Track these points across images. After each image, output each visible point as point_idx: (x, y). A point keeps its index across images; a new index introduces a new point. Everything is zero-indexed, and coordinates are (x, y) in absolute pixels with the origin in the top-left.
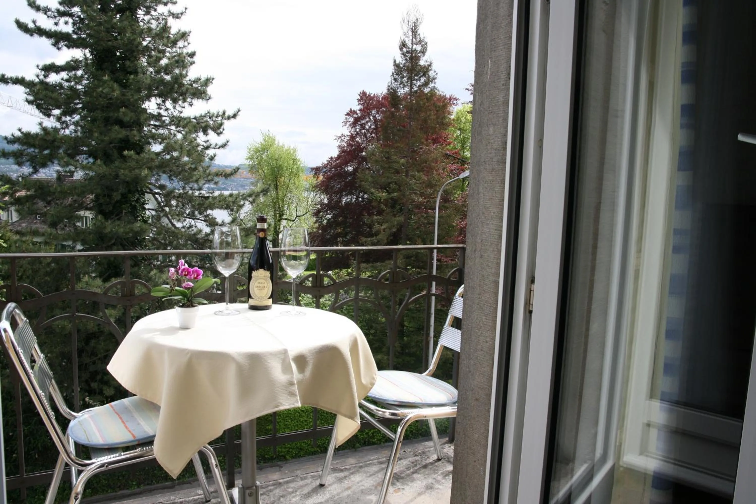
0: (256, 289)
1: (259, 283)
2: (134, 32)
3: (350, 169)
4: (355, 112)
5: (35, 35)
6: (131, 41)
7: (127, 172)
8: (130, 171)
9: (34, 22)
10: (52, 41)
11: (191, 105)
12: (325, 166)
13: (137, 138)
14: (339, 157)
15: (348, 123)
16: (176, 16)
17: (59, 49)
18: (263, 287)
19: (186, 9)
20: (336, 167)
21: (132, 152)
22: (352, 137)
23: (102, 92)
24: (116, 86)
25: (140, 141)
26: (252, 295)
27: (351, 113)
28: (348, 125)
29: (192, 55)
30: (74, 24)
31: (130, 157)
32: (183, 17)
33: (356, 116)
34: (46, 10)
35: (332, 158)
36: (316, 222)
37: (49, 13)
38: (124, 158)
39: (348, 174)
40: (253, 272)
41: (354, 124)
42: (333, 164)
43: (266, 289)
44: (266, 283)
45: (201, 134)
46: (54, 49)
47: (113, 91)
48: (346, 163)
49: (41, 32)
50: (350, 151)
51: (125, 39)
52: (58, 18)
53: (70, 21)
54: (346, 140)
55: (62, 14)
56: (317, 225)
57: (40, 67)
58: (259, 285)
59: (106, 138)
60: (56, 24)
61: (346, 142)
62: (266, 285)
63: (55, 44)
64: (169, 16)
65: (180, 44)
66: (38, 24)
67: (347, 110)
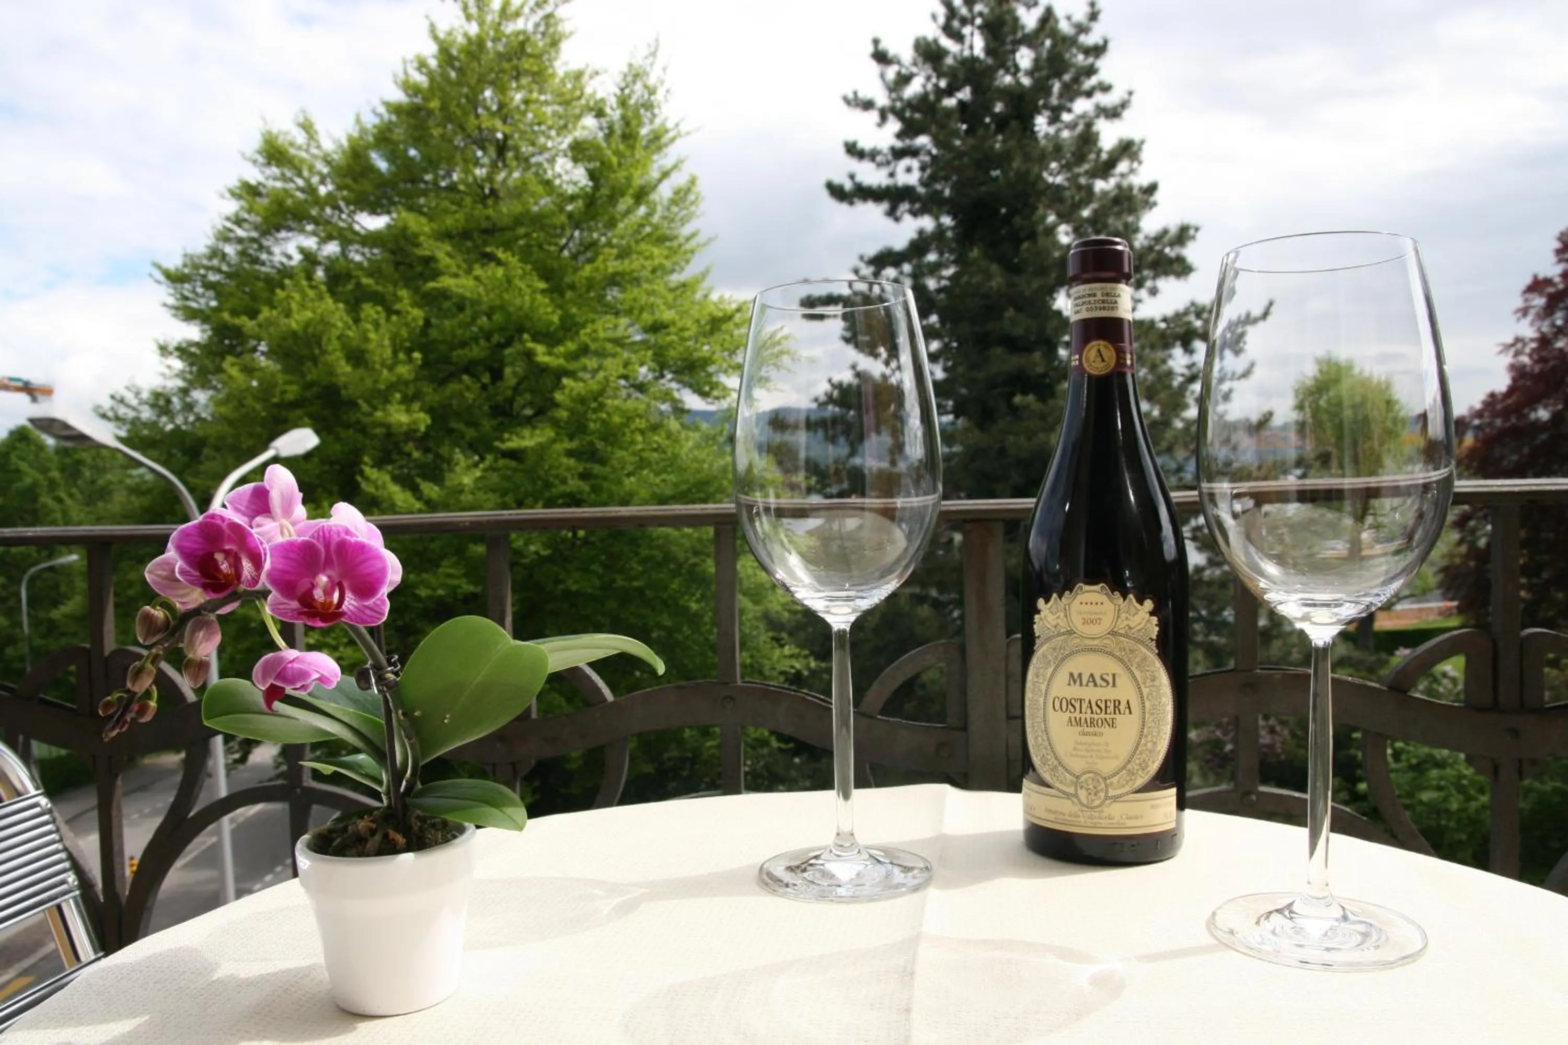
0: (1058, 721)
1: (1075, 679)
2: (1027, 158)
3: (1543, 414)
4: (1548, 282)
5: (856, 200)
6: (1023, 176)
7: (1022, 440)
8: (1029, 439)
9: (852, 177)
10: (885, 206)
11: (1153, 292)
12: (1479, 414)
13: (1040, 370)
14: (1511, 390)
15: (1532, 312)
16: (1113, 113)
17: (897, 219)
18: (1103, 705)
19: (1130, 93)
20: (1506, 413)
21: (1031, 398)
22: (1544, 341)
23: (968, 283)
24: (994, 268)
25: (1045, 375)
26: (1036, 760)
27: (1537, 286)
28: (1530, 318)
29: (1152, 189)
30: (923, 168)
31: (1027, 407)
32: (1126, 114)
33: (1551, 290)
34: (872, 155)
35: (1492, 395)
36: (1460, 542)
37: (879, 158)
38: (1015, 411)
39: (1538, 426)
40: (1041, 603)
41: (1549, 311)
42: (1499, 407)
43: (1128, 725)
44: (1124, 681)
45: (1178, 352)
46: (889, 222)
47: (989, 277)
48: (1533, 401)
49: (864, 193)
50: (1542, 372)
51: (1012, 174)
52: (892, 165)
53: (915, 163)
54: (1527, 350)
55: (898, 154)
56: (1463, 549)
57: (866, 259)
58: (1075, 692)
59: (981, 375)
60: (892, 175)
61: (1530, 356)
62: (1125, 691)
63: (892, 213)
64: (1097, 116)
65: (1123, 166)
66: (859, 179)
67: (1528, 280)
